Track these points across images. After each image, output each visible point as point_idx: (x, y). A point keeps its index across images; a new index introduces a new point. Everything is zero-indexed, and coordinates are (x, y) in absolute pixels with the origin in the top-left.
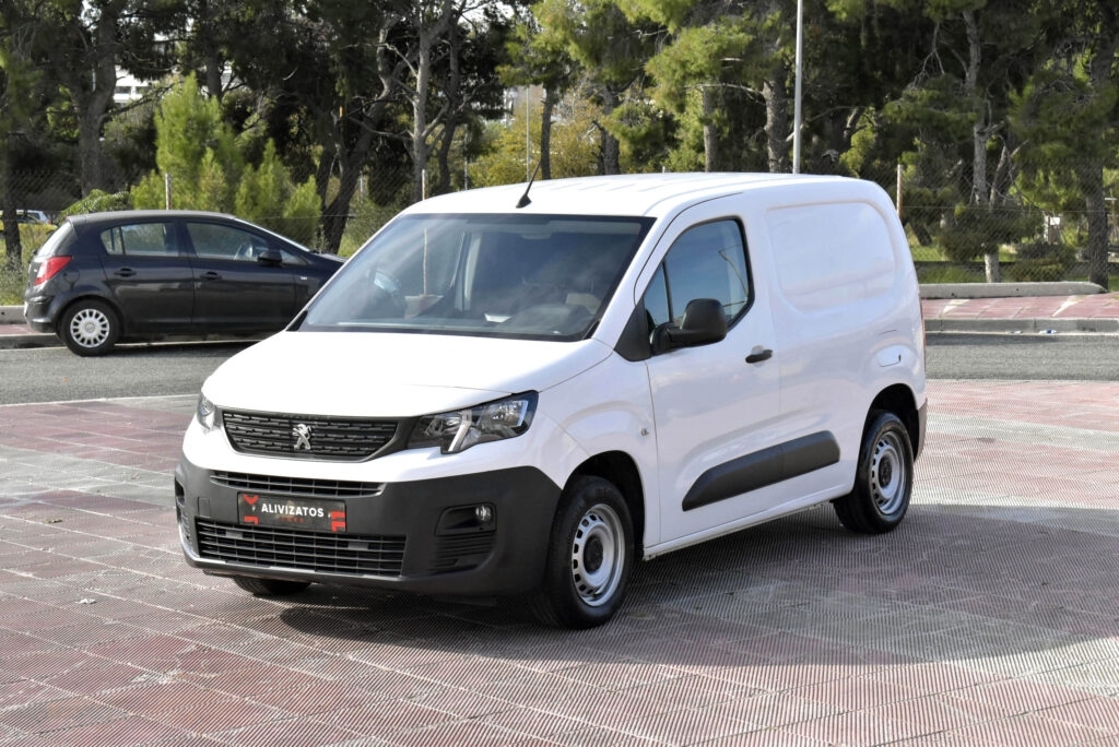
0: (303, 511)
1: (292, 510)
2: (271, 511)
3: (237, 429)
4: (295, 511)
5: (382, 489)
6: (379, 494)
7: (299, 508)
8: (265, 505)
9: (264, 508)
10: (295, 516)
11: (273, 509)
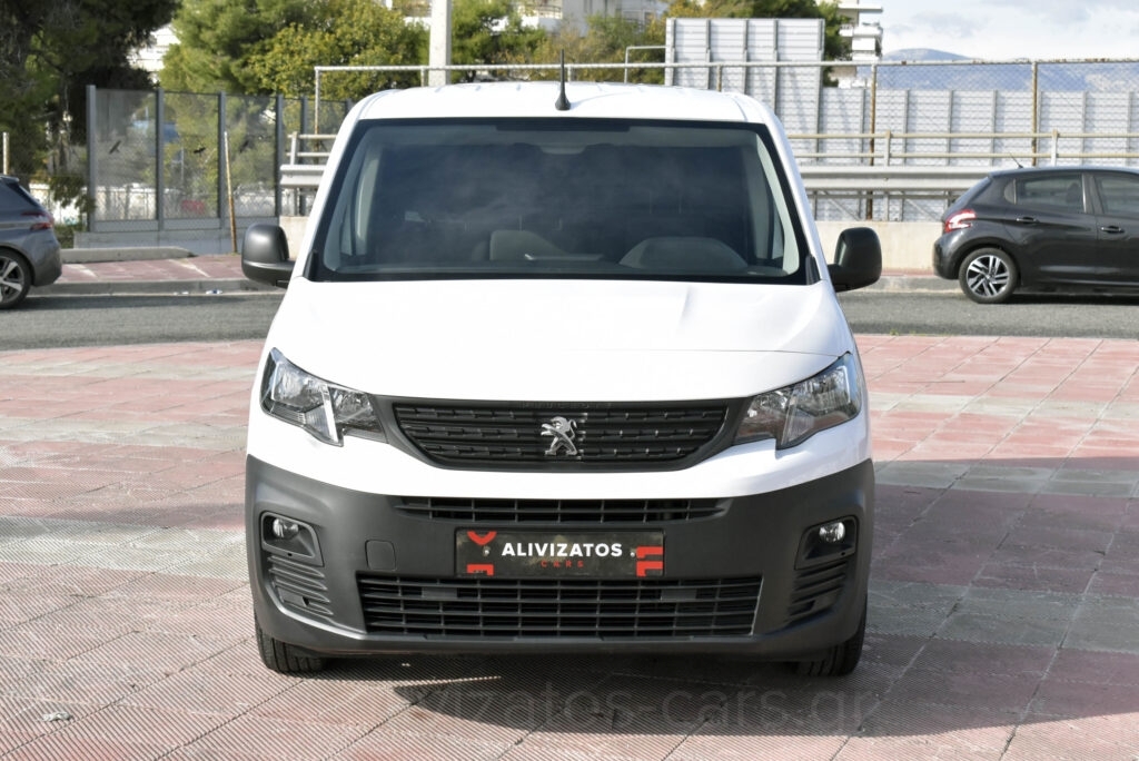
0: (584, 550)
1: (562, 550)
2: (520, 553)
3: (429, 431)
4: (568, 550)
5: (726, 507)
6: (720, 514)
7: (576, 546)
8: (508, 545)
9: (508, 550)
10: (568, 558)
11: (525, 549)
